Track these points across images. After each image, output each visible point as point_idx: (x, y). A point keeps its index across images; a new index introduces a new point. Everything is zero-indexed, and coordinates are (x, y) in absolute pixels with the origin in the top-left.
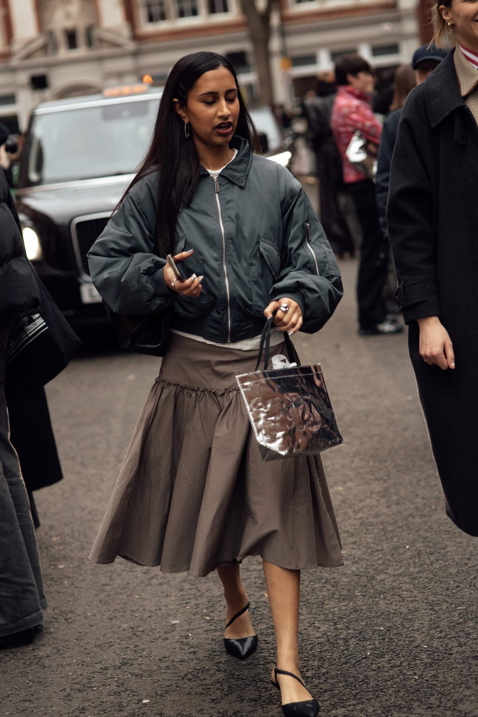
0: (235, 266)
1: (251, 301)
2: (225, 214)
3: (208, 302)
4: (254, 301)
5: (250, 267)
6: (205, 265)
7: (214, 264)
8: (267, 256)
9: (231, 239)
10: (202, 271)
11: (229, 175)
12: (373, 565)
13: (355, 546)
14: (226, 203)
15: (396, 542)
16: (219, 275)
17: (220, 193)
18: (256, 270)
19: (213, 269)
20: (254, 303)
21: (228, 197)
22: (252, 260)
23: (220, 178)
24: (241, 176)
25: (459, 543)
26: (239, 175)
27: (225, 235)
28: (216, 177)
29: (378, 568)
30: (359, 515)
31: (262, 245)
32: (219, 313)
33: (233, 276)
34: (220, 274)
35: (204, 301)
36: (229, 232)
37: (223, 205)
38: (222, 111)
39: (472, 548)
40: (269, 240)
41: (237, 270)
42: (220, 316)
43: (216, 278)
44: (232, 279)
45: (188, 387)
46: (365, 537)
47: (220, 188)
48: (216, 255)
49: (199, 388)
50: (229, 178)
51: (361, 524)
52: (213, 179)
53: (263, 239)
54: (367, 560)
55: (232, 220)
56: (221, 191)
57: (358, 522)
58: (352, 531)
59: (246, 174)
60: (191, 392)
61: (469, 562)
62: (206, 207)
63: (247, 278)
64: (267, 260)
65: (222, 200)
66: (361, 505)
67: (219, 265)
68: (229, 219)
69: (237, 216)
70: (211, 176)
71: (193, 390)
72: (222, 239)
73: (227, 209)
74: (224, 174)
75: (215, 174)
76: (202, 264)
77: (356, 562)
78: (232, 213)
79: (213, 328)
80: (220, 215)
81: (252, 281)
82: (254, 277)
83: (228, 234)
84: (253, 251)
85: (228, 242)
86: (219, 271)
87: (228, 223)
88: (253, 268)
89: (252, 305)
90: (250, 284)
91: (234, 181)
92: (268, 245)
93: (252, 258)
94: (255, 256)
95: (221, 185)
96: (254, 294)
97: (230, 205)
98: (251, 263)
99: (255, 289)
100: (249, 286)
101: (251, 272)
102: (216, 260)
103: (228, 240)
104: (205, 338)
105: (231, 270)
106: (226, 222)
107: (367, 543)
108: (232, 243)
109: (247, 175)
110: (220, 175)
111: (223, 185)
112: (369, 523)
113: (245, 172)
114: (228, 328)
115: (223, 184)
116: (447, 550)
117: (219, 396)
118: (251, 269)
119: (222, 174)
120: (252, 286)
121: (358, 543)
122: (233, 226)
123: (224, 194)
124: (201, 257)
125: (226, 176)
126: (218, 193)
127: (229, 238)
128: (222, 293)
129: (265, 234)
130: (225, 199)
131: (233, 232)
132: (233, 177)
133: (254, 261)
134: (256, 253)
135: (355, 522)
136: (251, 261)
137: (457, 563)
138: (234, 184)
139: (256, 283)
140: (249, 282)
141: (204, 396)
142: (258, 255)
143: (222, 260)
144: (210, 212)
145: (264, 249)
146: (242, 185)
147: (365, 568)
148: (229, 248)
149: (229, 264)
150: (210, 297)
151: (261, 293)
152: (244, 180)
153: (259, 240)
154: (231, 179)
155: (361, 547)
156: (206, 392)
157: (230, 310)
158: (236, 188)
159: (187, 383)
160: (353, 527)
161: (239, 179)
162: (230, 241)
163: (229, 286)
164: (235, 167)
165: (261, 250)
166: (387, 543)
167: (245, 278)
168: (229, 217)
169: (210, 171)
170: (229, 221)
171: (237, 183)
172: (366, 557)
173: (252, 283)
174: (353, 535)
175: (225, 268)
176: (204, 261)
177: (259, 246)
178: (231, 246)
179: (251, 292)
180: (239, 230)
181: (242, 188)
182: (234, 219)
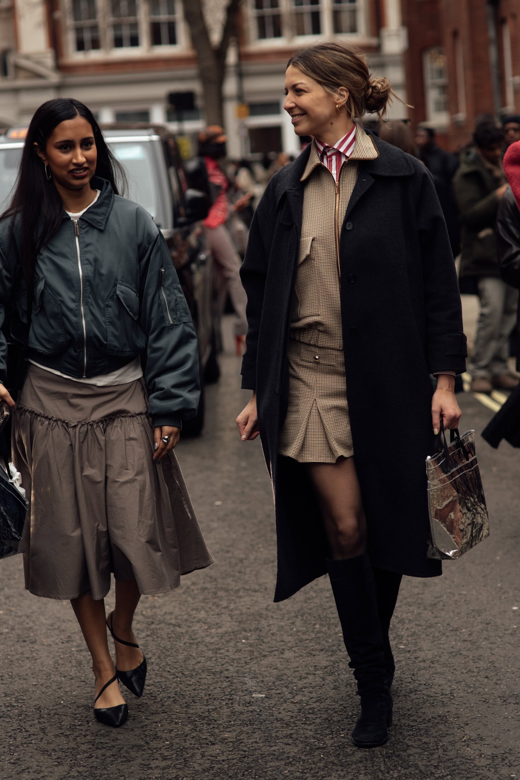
0: (91, 308)
1: (106, 341)
2: (83, 257)
3: (65, 341)
4: (109, 340)
5: (107, 309)
6: (62, 305)
7: (72, 305)
8: (124, 298)
9: (89, 281)
10: (60, 312)
11: (88, 218)
12: (311, 769)
13: (290, 741)
14: (85, 246)
15: (343, 738)
16: (76, 316)
17: (80, 236)
18: (112, 311)
19: (70, 310)
20: (109, 343)
21: (88, 240)
22: (109, 302)
23: (81, 221)
24: (102, 220)
25: (425, 743)
26: (98, 218)
27: (82, 277)
28: (76, 221)
29: (318, 772)
30: (298, 698)
31: (119, 288)
32: (75, 351)
33: (90, 317)
34: (77, 314)
35: (61, 340)
36: (86, 275)
37: (82, 248)
38: (76, 158)
39: (441, 751)
40: (126, 282)
41: (94, 311)
42: (77, 354)
43: (73, 319)
44: (88, 319)
45: (42, 415)
46: (303, 729)
47: (81, 231)
48: (73, 297)
49: (53, 417)
50: (89, 221)
51: (300, 711)
52: (74, 223)
53: (121, 282)
54: (304, 761)
55: (90, 263)
56: (81, 234)
57: (296, 708)
58: (287, 719)
59: (106, 216)
60: (44, 420)
61: (436, 771)
62: (65, 250)
63: (103, 319)
64: (123, 302)
65: (82, 243)
66: (300, 684)
67: (76, 306)
68: (87, 262)
69: (96, 260)
70: (72, 219)
71: (47, 418)
72: (80, 282)
73: (86, 252)
74: (84, 218)
75: (75, 217)
76: (60, 304)
77: (290, 763)
78: (91, 257)
79: (68, 363)
80: (79, 258)
81: (108, 322)
82: (110, 318)
83: (86, 276)
84: (110, 293)
85: (86, 284)
86: (76, 312)
87: (86, 266)
88: (110, 309)
89: (106, 344)
90: (106, 325)
91: (94, 224)
92: (125, 287)
93: (109, 300)
94: (112, 298)
95: (81, 228)
96: (109, 334)
97: (89, 248)
98: (108, 304)
99: (111, 329)
100: (105, 326)
101: (107, 313)
102: (74, 301)
103: (86, 282)
104: (62, 372)
105: (88, 311)
106: (84, 264)
107: (306, 737)
108: (89, 285)
109: (108, 218)
110: (81, 219)
111: (83, 229)
112: (310, 709)
113: (105, 215)
114: (84, 365)
115: (83, 227)
116: (409, 752)
117: (71, 427)
118: (107, 310)
119: (82, 217)
120: (108, 326)
121: (294, 736)
122: (90, 268)
123: (84, 237)
124: (60, 298)
125: (87, 219)
126: (78, 236)
127: (87, 279)
128: (79, 333)
129: (123, 277)
130: (85, 242)
131: (91, 275)
132: (93, 220)
133: (111, 303)
134: (113, 295)
135: (291, 707)
136: (107, 303)
137: (421, 771)
138: (93, 227)
139: (112, 323)
140: (105, 323)
141: (57, 426)
142: (115, 297)
143: (79, 301)
144: (69, 256)
145: (121, 292)
146: (102, 228)
147: (301, 772)
148: (86, 290)
149: (87, 305)
150: (68, 336)
151: (116, 333)
152: (104, 223)
153: (117, 282)
154: (91, 222)
155: (297, 742)
156: (59, 423)
157: (86, 350)
158: (95, 232)
159: (42, 412)
160: (289, 713)
161: (99, 222)
162: (88, 283)
163: (86, 326)
164: (96, 210)
165: (118, 292)
166: (332, 738)
167: (101, 319)
168: (88, 260)
169: (70, 214)
170: (87, 264)
171: (96, 226)
172: (303, 757)
173: (108, 324)
174: (288, 725)
175: (82, 309)
176: (62, 302)
177: (116, 288)
178: (88, 288)
179: (106, 332)
180: (97, 272)
181: (101, 231)
182: (93, 263)
